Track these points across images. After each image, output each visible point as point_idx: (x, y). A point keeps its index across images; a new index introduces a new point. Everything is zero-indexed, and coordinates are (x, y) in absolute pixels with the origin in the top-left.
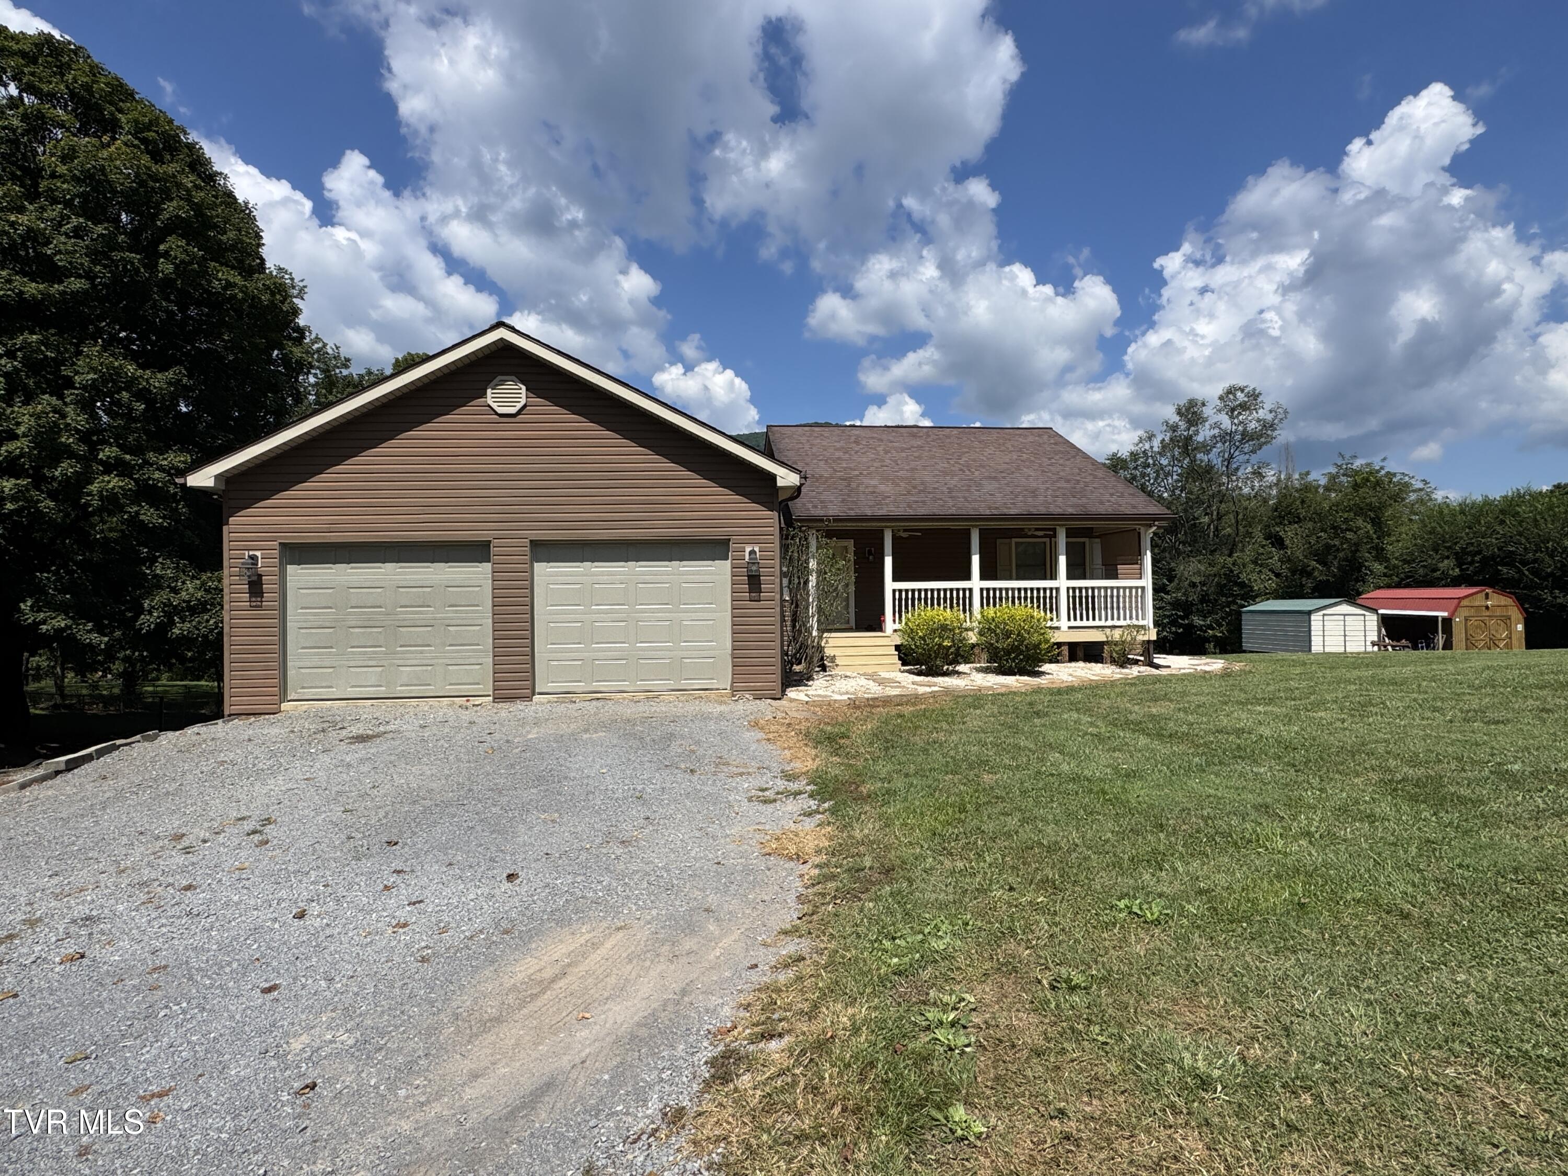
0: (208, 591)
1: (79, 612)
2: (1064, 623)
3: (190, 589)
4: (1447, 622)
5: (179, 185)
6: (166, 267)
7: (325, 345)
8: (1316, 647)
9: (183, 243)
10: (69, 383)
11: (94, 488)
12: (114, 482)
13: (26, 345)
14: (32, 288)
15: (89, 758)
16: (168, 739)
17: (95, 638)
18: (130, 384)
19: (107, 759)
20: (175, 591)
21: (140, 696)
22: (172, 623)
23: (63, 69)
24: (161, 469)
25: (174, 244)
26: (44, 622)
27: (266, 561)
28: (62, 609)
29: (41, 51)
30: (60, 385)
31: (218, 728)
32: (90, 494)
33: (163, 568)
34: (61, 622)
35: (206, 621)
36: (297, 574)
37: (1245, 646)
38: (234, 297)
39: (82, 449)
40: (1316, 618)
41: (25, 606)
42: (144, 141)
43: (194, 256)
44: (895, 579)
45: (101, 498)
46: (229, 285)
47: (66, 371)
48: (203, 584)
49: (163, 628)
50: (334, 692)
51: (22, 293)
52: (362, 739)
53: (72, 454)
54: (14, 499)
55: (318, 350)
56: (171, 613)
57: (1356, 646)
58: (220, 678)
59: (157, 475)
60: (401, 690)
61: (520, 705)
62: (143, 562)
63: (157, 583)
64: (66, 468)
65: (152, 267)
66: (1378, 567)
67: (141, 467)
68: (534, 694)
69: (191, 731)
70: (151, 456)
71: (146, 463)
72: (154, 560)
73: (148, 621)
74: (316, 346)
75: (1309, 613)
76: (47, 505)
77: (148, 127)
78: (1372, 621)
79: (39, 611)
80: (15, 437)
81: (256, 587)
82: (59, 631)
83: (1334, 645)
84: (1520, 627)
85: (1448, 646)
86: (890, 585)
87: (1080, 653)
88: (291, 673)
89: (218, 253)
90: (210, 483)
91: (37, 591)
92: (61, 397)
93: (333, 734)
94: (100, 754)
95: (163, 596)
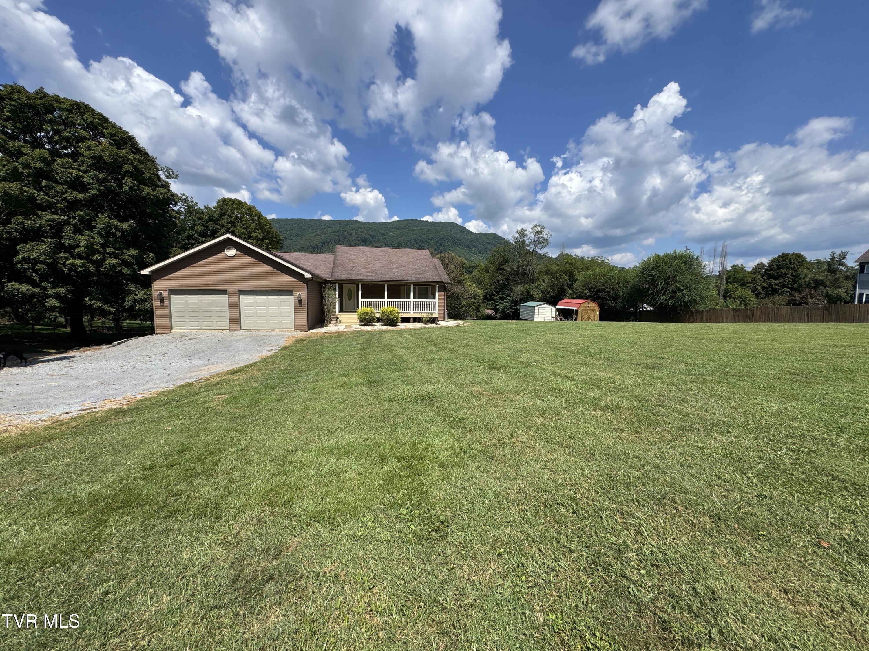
0: (147, 295)
1: (105, 301)
2: (412, 312)
3: (141, 294)
4: (576, 311)
5: (129, 159)
6: (125, 188)
7: (187, 197)
8: (536, 319)
9: (130, 179)
10: (95, 227)
11: (107, 262)
12: (114, 261)
13: (79, 215)
14: (80, 196)
15: (122, 342)
16: (141, 339)
17: (111, 309)
18: (116, 228)
19: (127, 343)
20: (136, 295)
21: (121, 327)
22: (135, 305)
23: (82, 114)
24: (128, 255)
25: (128, 180)
26: (94, 304)
27: (165, 294)
28: (99, 300)
29: (73, 108)
30: (91, 228)
31: (154, 336)
32: (106, 264)
33: (131, 287)
34: (99, 304)
35: (146, 305)
36: (174, 298)
37: (521, 317)
38: (150, 198)
39: (102, 250)
40: (536, 308)
41: (87, 299)
42: (114, 140)
43: (135, 185)
44: (362, 298)
45: (110, 265)
46: (148, 194)
47: (93, 223)
48: (145, 293)
49: (132, 307)
50: (185, 328)
51: (76, 198)
52: (190, 339)
53: (99, 252)
54: (81, 267)
55: (185, 199)
56: (135, 302)
57: (548, 319)
58: (152, 320)
59: (127, 257)
60: (204, 328)
61: (236, 332)
62: (124, 285)
63: (130, 292)
64: (97, 257)
65: (120, 187)
66: (570, 291)
67: (121, 255)
68: (241, 329)
69: (147, 337)
70: (125, 251)
71: (123, 253)
72: (128, 285)
73: (127, 304)
74: (184, 197)
75: (535, 307)
76: (92, 268)
77: (115, 135)
78: (554, 309)
79: (92, 300)
80: (80, 246)
81: (162, 301)
82: (99, 307)
83: (541, 319)
84: (598, 313)
85: (576, 320)
86: (360, 300)
87: (417, 320)
88: (173, 323)
89: (143, 182)
90: (148, 273)
91: (90, 294)
92: (92, 232)
93: (183, 338)
94: (125, 341)
95: (131, 297)
